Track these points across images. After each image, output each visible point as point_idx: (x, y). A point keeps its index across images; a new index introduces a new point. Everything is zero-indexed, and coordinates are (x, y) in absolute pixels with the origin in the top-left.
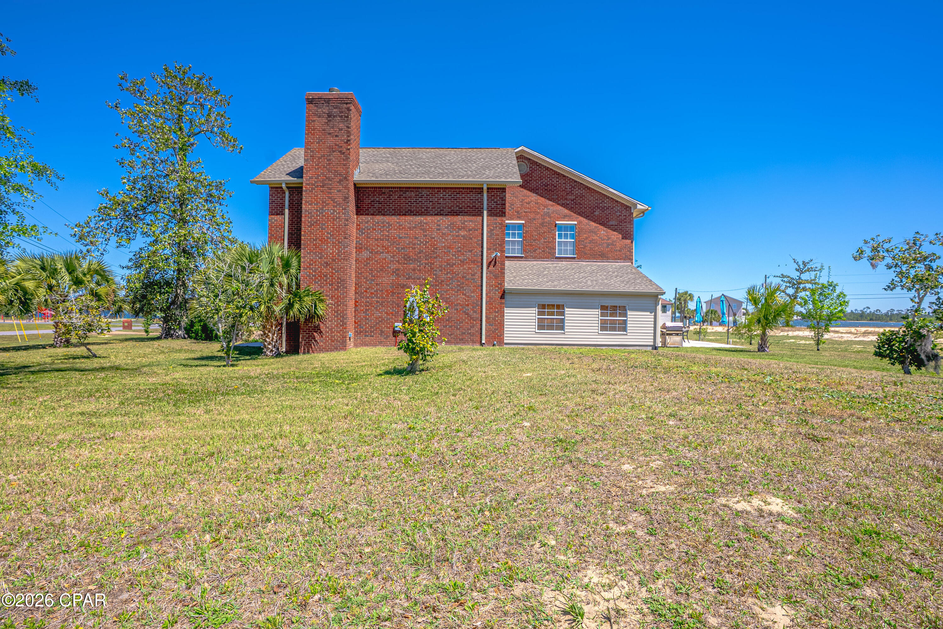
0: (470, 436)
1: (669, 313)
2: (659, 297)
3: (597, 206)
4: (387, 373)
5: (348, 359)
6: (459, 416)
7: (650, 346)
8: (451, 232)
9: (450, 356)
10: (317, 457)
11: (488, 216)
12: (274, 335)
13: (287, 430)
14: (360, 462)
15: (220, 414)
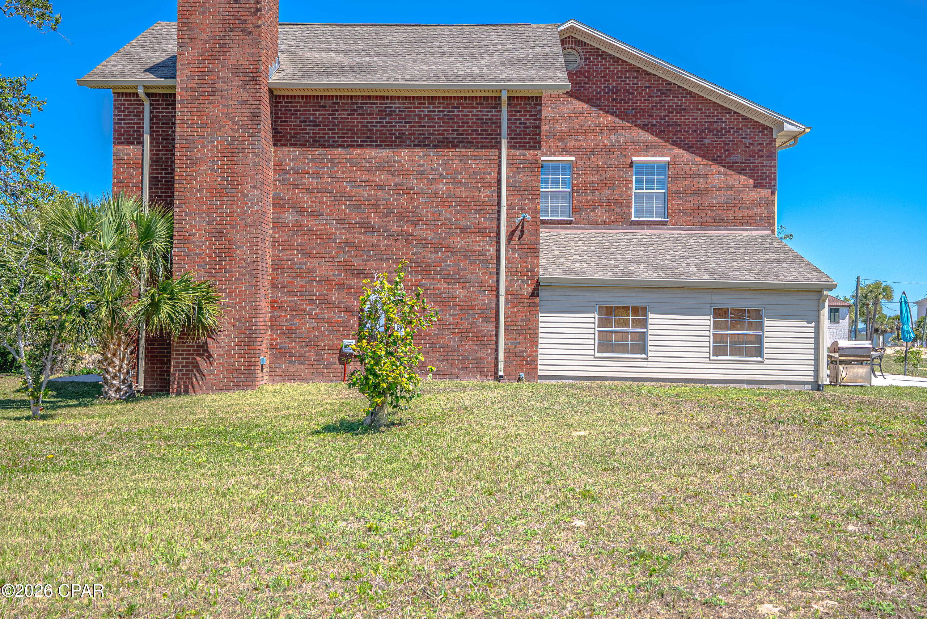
0: (478, 543)
1: (845, 323)
2: (825, 293)
3: (709, 129)
4: (328, 429)
5: (258, 405)
6: (458, 508)
7: (807, 383)
8: (443, 177)
9: (442, 397)
10: (200, 584)
11: (510, 147)
12: (123, 361)
13: (145, 534)
14: (278, 591)
15: (19, 508)
